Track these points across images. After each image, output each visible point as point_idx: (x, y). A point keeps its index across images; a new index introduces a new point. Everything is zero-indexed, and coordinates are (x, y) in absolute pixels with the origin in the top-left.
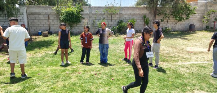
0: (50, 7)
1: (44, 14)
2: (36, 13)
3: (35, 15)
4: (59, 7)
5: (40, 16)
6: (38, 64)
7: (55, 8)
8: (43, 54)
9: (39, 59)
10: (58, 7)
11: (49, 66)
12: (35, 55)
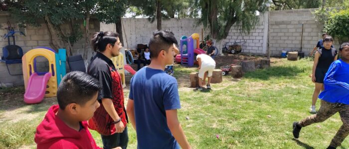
0: (308, 11)
1: (295, 23)
2: (283, 23)
3: (281, 26)
4: (325, 9)
5: (289, 26)
6: (271, 101)
7: (317, 12)
8: (283, 87)
9: (274, 94)
10: (322, 9)
11: (288, 109)
12: (269, 87)
